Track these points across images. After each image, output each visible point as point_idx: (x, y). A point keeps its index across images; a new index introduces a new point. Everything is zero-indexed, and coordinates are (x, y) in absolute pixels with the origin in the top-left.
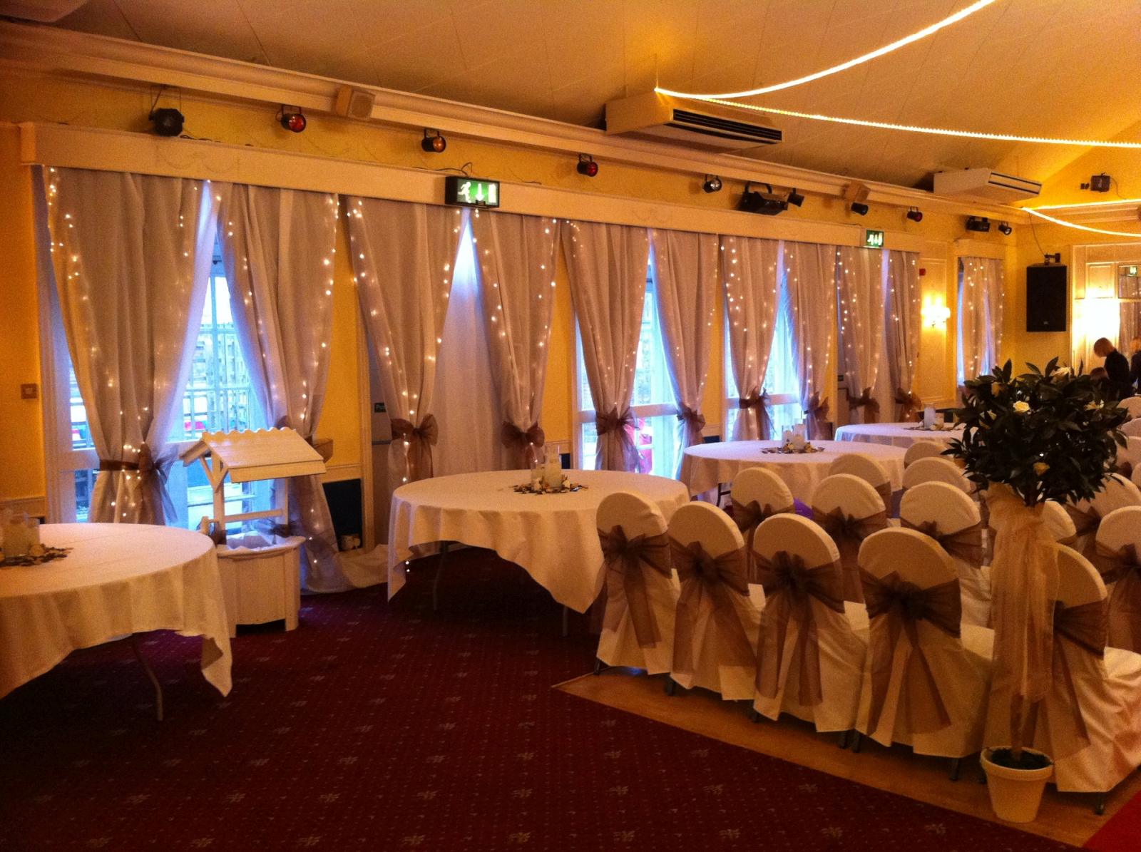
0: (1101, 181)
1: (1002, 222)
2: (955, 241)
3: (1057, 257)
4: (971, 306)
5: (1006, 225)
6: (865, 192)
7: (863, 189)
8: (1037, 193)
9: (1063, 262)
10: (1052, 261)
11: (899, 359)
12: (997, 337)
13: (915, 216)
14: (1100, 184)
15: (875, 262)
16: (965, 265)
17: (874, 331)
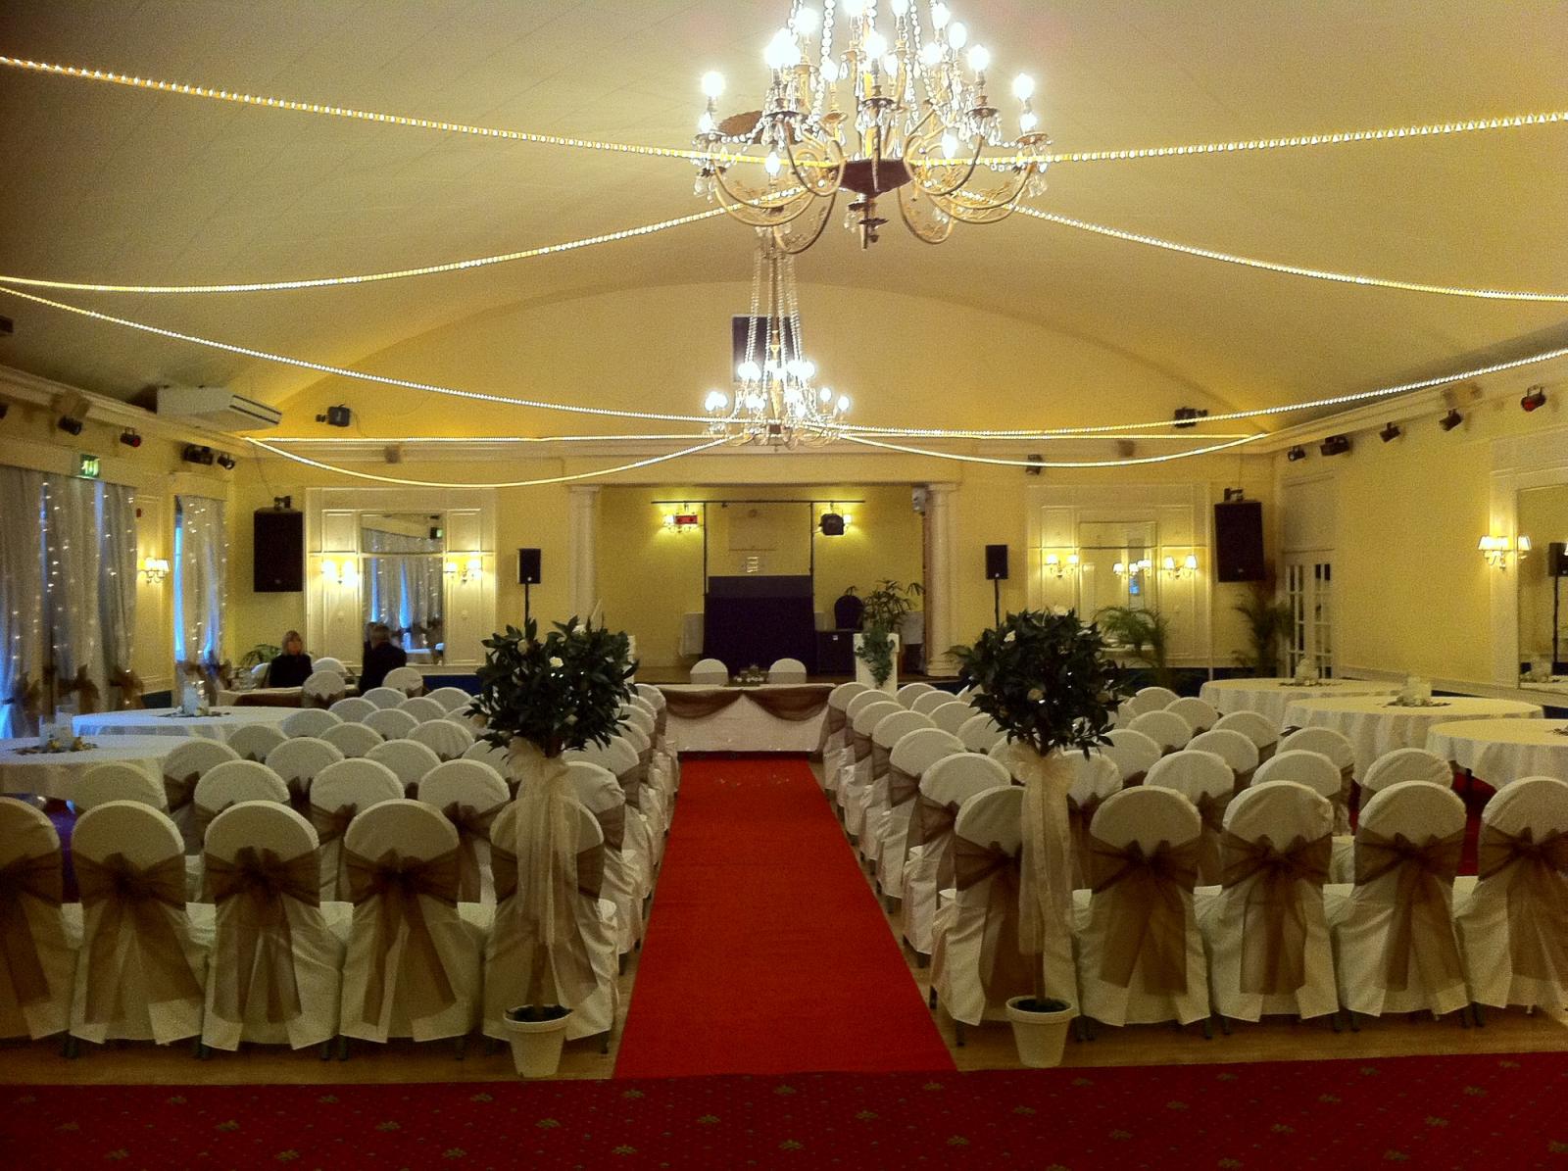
0: (340, 413)
1: (223, 453)
2: (171, 474)
3: (287, 500)
4: (193, 558)
5: (226, 456)
6: (85, 406)
7: (81, 403)
8: (276, 423)
9: (295, 506)
10: (282, 505)
11: (116, 626)
12: (221, 599)
13: (132, 440)
14: (339, 417)
15: (88, 497)
16: (184, 507)
17: (87, 588)
